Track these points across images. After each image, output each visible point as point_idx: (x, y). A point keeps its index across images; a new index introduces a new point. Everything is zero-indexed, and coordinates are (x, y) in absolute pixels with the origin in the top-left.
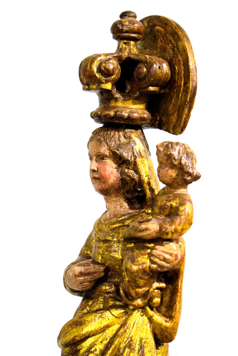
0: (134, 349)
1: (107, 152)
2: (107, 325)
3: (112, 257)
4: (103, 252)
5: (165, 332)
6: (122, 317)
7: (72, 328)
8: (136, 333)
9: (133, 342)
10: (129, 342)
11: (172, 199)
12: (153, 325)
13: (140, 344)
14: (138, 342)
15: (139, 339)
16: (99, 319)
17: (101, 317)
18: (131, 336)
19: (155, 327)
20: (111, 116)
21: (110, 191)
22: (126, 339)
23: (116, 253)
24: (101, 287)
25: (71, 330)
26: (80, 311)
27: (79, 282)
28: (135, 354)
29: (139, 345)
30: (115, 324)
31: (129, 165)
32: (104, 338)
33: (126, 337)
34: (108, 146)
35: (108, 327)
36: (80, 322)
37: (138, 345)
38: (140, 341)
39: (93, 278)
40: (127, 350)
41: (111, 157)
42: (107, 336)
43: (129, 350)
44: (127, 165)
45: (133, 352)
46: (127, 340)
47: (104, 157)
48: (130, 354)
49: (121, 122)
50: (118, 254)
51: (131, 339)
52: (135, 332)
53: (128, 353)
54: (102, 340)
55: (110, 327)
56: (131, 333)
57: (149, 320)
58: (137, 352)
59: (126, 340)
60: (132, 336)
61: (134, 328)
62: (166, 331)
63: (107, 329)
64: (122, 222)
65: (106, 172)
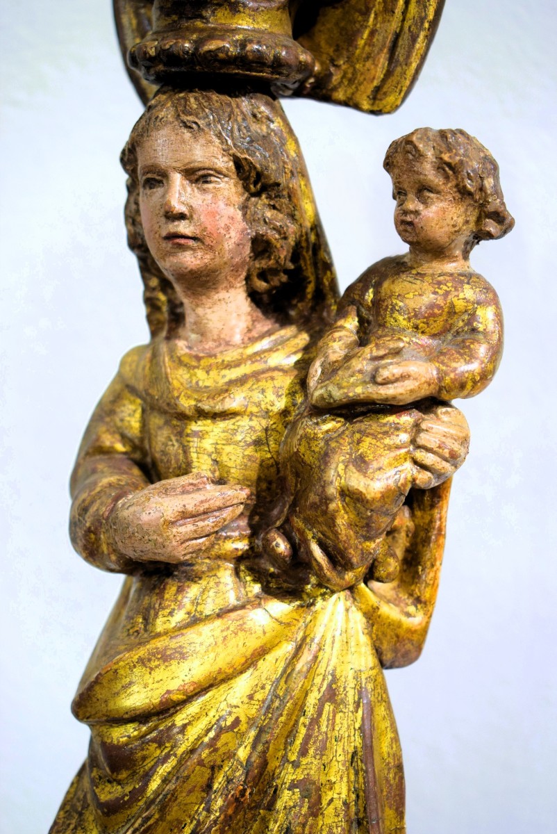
0: (343, 701)
1: (221, 160)
2: (262, 647)
3: (250, 460)
4: (216, 448)
5: (407, 641)
6: (296, 620)
7: (151, 669)
8: (342, 659)
9: (339, 685)
10: (330, 686)
11: (453, 289)
12: (377, 630)
13: (356, 685)
14: (351, 683)
15: (352, 671)
16: (236, 634)
17: (242, 630)
18: (330, 668)
19: (383, 633)
20: (230, 54)
21: (220, 273)
22: (321, 677)
23: (262, 447)
24: (219, 544)
25: (148, 675)
26: (166, 619)
27: (178, 538)
28: (347, 714)
29: (355, 688)
30: (280, 641)
31: (276, 197)
32: (257, 685)
33: (318, 675)
34: (222, 143)
35: (262, 652)
36: (175, 649)
37: (353, 690)
38: (354, 678)
39: (221, 524)
40: (328, 708)
41: (230, 174)
42: (263, 679)
43: (332, 707)
44: (269, 197)
45: (341, 711)
46: (324, 680)
47: (211, 175)
48: (334, 716)
49: (254, 74)
50: (267, 449)
51: (333, 675)
52: (340, 657)
53: (331, 715)
54: (252, 692)
55: (267, 653)
56: (329, 660)
57: (366, 618)
58: (351, 708)
59: (320, 683)
60: (334, 670)
61: (335, 645)
62: (409, 639)
63: (260, 659)
64: (259, 359)
65: (218, 217)
